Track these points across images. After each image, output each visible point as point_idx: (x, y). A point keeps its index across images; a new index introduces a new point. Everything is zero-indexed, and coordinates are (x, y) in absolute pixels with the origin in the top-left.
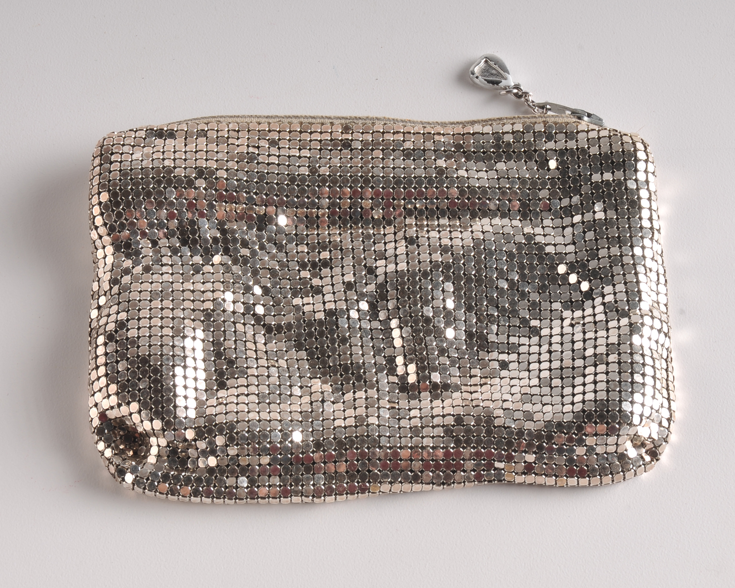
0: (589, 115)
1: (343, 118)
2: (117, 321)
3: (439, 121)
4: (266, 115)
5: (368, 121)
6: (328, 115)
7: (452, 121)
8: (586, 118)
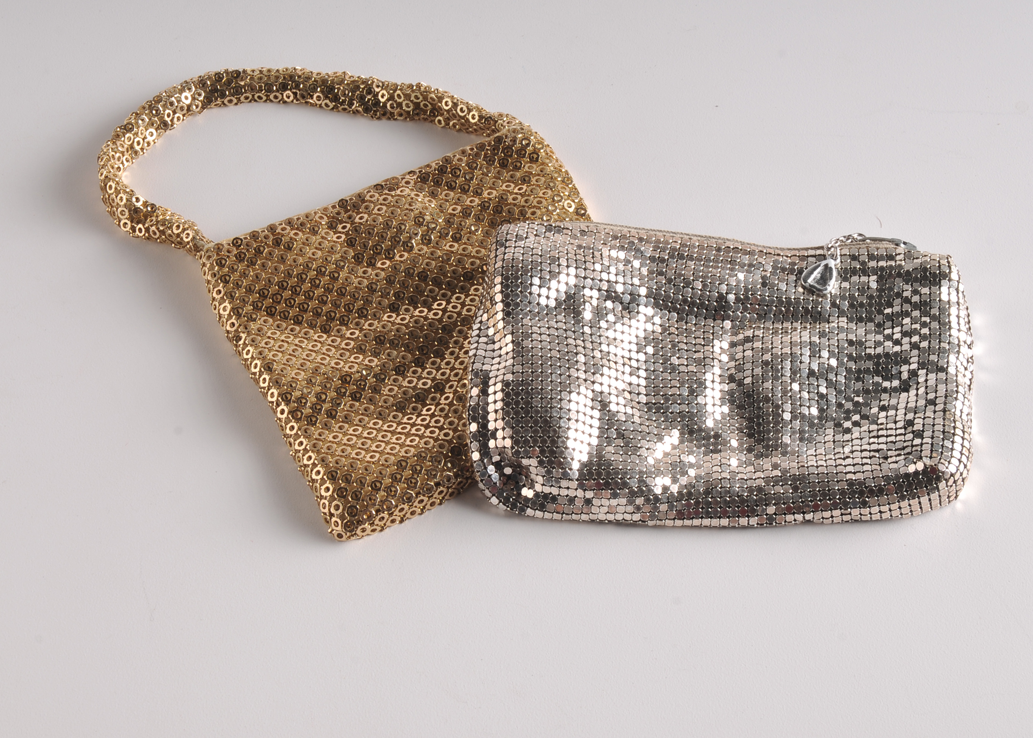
0: (905, 243)
1: (699, 236)
2: (504, 381)
3: (779, 247)
4: (635, 226)
5: (720, 241)
6: (687, 233)
7: (789, 247)
8: (902, 245)
